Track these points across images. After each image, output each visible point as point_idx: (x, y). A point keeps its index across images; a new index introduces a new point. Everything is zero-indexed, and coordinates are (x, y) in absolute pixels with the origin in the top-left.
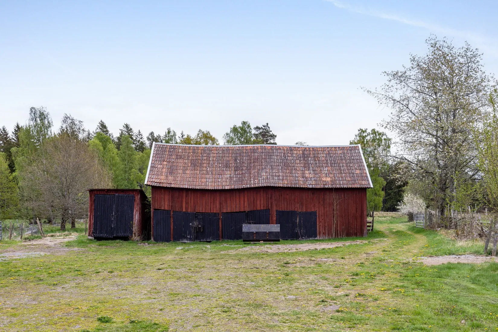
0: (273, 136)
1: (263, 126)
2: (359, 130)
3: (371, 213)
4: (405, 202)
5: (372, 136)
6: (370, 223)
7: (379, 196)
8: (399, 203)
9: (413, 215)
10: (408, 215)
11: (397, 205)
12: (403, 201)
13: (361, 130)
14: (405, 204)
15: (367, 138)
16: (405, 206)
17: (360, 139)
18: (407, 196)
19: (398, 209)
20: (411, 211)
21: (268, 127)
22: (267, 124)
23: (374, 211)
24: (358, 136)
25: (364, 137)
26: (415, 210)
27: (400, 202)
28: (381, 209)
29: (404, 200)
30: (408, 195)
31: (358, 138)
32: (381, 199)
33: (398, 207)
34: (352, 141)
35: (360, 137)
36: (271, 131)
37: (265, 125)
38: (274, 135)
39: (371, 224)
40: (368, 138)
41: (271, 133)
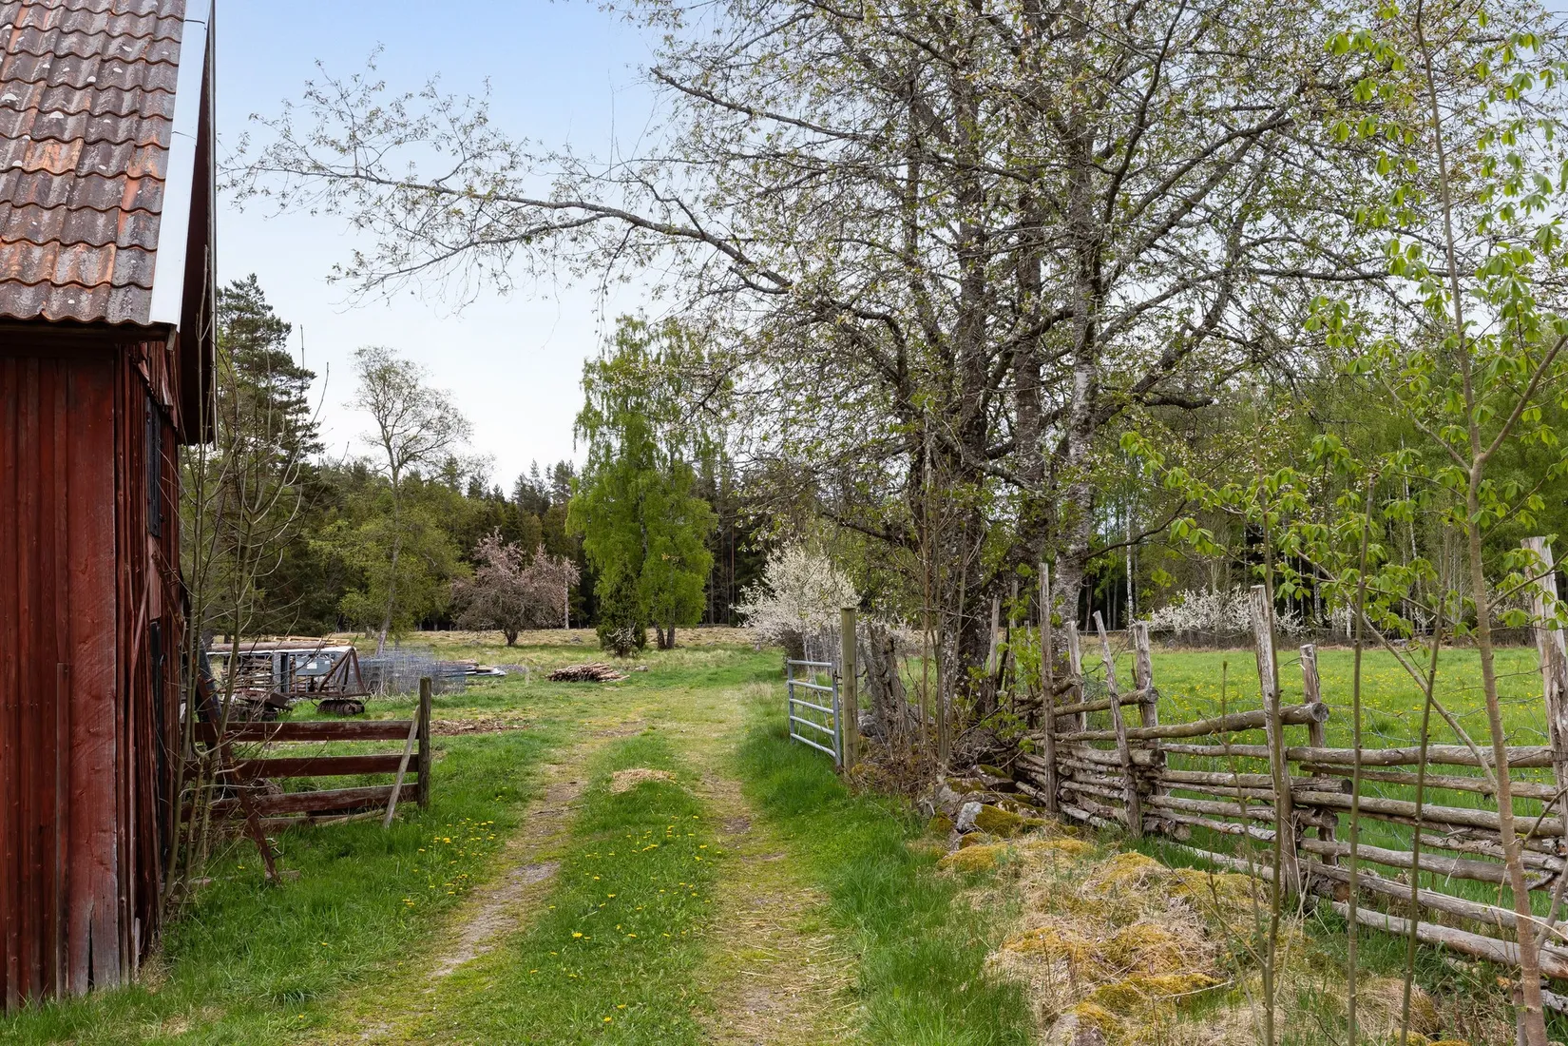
0: (279, 328)
1: (235, 284)
2: (618, 321)
3: (665, 633)
4: (772, 585)
5: (665, 342)
6: (398, 732)
7: (695, 567)
8: (744, 589)
9: (801, 645)
10: (782, 642)
11: (738, 598)
12: (760, 580)
13: (625, 318)
14: (770, 592)
15: (647, 350)
16: (770, 602)
17: (622, 352)
18: (779, 559)
19: (744, 617)
20: (794, 623)
21: (258, 291)
22: (253, 278)
23: (673, 625)
24: (615, 342)
25: (636, 348)
26: (813, 622)
27: (749, 584)
28: (699, 616)
29: (768, 575)
30: (782, 552)
31: (615, 349)
32: (701, 581)
33: (741, 609)
34: (590, 361)
35: (621, 343)
36: (270, 308)
37: (246, 281)
38: (278, 323)
39: (404, 748)
40: (653, 349)
41: (269, 315)
